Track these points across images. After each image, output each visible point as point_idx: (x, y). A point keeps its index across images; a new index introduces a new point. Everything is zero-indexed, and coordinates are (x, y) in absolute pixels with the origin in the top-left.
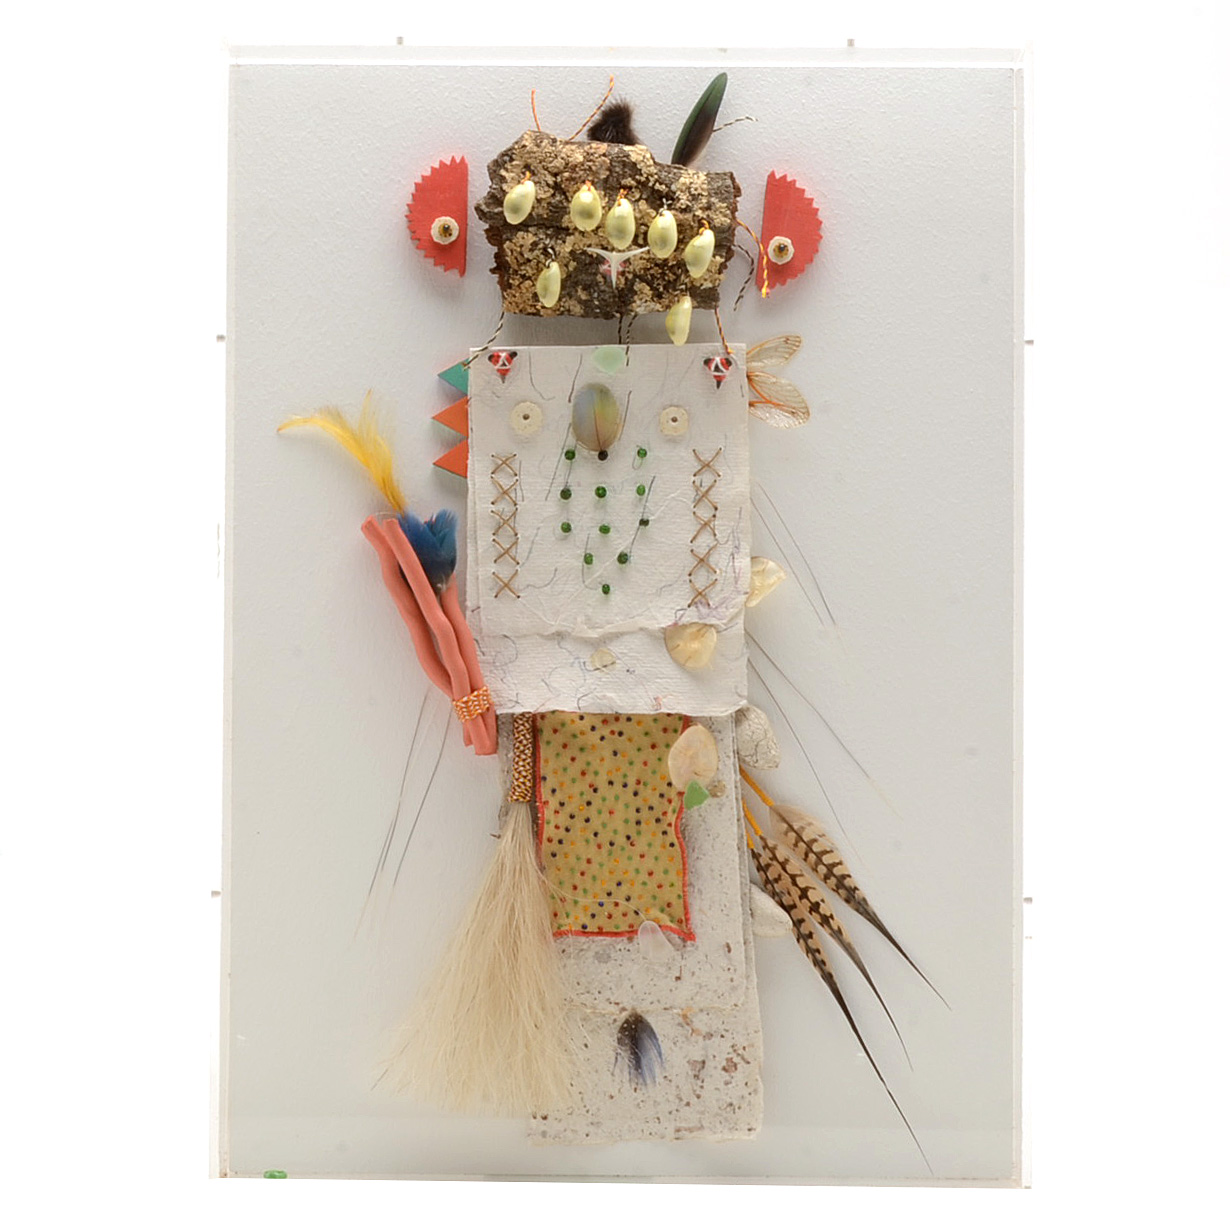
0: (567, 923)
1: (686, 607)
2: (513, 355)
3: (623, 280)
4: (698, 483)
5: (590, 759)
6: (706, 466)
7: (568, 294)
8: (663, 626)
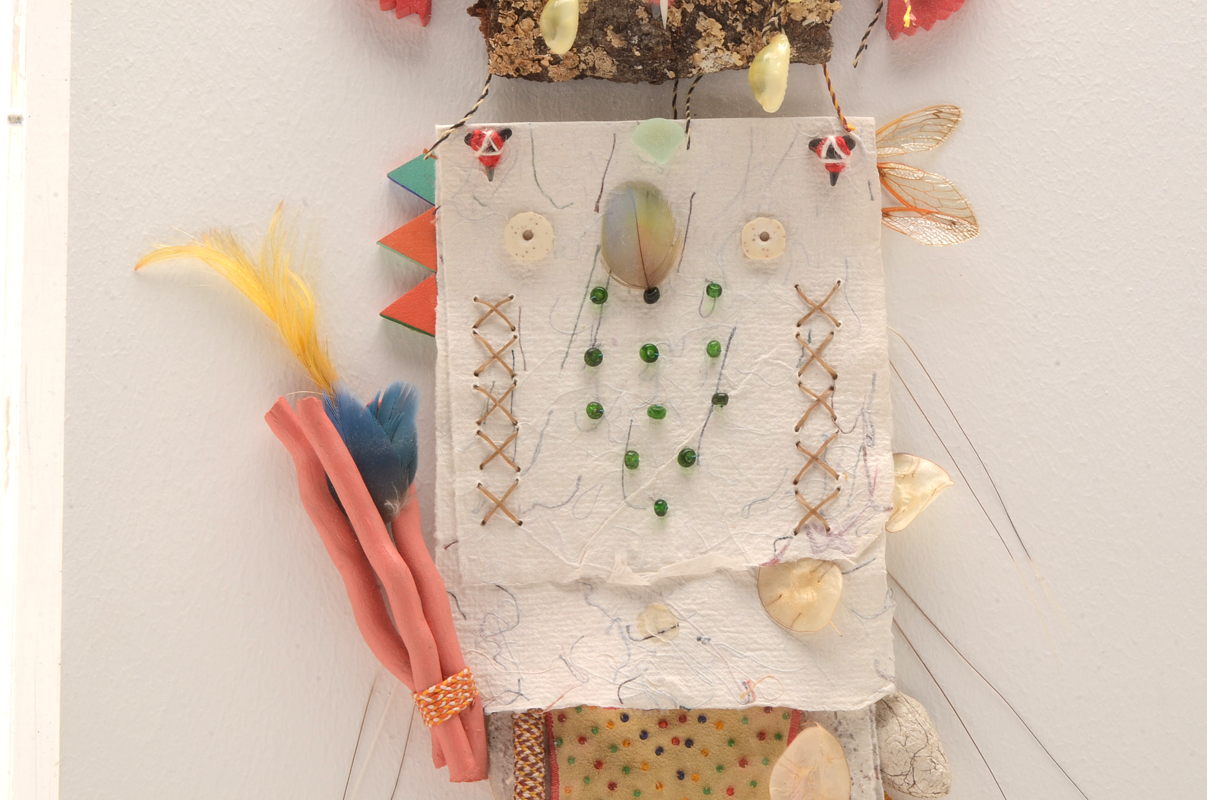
1: (790, 533)
2: (505, 134)
3: (678, 15)
4: (804, 337)
5: (639, 784)
6: (816, 310)
7: (591, 40)
8: (756, 564)
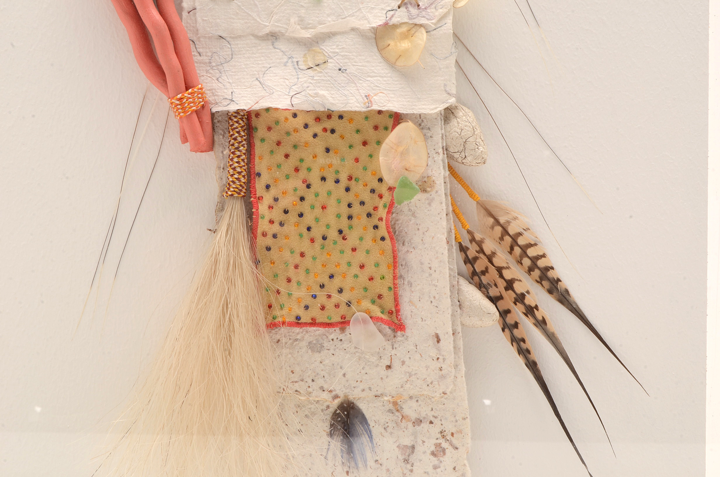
0: (281, 315)
1: (396, 7)
5: (303, 155)
8: (374, 25)
